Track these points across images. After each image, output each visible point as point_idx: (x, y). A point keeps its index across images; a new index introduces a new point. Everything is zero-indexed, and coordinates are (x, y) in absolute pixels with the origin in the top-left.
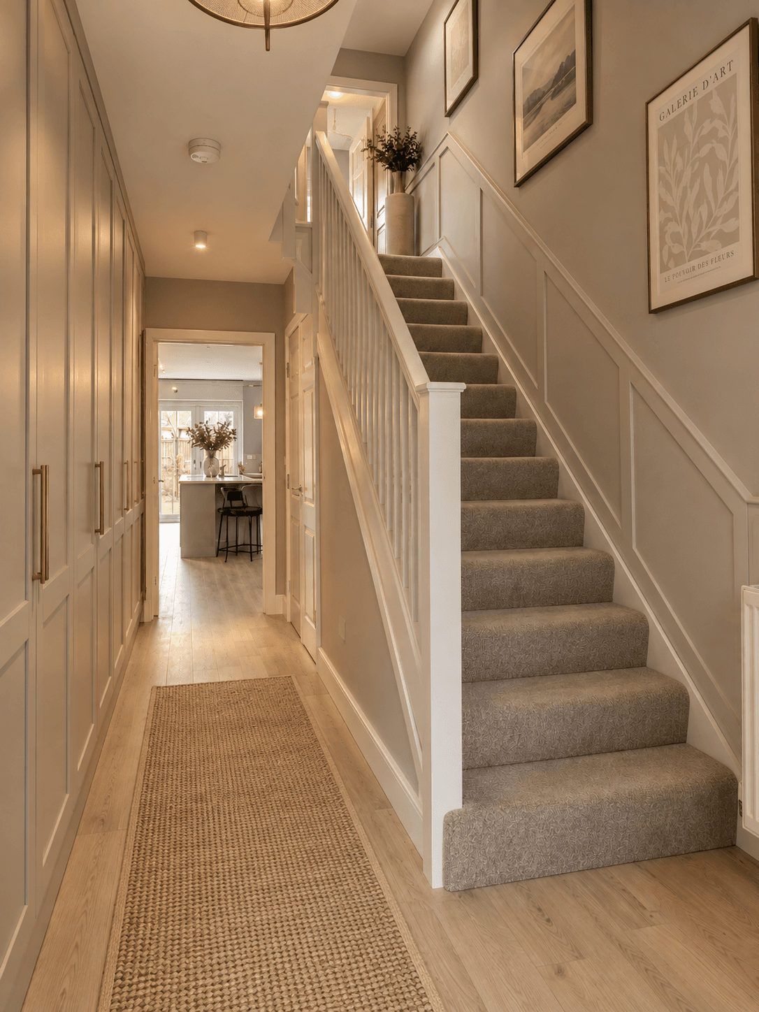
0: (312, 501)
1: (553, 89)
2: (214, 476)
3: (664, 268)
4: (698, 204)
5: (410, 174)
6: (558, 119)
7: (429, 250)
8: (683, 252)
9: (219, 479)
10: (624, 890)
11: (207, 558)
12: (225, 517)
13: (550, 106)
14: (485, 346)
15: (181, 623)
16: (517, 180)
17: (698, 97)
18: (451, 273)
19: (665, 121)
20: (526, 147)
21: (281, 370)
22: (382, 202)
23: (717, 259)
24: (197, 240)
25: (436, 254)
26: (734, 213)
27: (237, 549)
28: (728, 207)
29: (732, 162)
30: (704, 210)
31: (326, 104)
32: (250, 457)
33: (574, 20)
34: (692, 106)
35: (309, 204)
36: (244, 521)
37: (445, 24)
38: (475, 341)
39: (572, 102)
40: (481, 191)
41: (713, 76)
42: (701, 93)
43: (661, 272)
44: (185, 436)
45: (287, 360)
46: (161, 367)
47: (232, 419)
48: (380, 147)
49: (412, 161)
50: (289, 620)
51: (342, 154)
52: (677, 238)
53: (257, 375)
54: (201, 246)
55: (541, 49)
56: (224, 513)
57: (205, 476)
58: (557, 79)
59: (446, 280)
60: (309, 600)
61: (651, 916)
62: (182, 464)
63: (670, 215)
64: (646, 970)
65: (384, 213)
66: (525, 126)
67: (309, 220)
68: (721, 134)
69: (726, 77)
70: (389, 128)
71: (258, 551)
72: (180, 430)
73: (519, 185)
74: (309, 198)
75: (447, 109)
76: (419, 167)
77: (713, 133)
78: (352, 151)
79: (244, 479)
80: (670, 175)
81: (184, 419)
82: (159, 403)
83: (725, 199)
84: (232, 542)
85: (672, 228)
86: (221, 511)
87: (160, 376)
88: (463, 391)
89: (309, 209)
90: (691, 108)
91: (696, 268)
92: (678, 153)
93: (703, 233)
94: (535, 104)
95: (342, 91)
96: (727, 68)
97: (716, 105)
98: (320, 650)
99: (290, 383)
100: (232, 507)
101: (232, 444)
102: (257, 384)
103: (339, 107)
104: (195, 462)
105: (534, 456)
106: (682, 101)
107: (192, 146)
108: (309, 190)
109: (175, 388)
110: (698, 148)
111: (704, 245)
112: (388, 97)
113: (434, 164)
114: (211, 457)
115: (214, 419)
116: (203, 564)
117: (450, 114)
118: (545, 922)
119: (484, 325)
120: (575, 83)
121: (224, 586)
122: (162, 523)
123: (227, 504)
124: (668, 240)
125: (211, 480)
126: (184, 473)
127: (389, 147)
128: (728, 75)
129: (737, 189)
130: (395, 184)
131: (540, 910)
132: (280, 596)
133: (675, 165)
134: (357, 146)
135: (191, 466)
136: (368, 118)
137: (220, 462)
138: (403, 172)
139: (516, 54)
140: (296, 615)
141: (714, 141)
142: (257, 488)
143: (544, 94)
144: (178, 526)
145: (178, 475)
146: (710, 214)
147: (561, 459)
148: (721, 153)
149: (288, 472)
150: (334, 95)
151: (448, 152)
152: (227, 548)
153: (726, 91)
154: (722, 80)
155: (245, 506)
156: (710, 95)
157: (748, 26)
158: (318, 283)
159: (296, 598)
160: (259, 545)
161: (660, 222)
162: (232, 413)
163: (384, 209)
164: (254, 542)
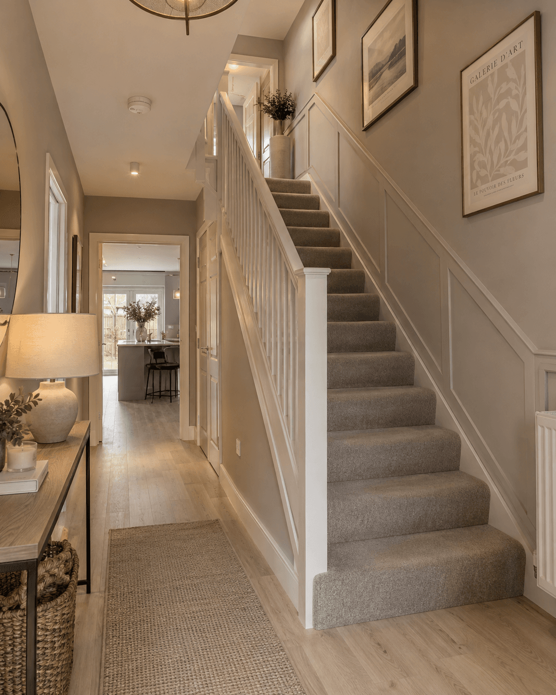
0: (216, 357)
1: (390, 62)
2: (143, 341)
3: (474, 186)
4: (497, 142)
5: (287, 122)
6: (393, 83)
7: (301, 175)
8: (487, 175)
9: (147, 343)
10: (440, 630)
11: (137, 401)
12: (151, 371)
13: (387, 74)
14: (342, 243)
15: (119, 447)
16: (365, 125)
17: (497, 68)
18: (316, 191)
19: (474, 84)
20: (371, 102)
21: (194, 263)
22: (267, 141)
23: (512, 180)
24: (131, 170)
25: (307, 178)
26: (524, 147)
27: (160, 393)
28: (520, 143)
29: (522, 113)
30: (502, 145)
31: (227, 73)
32: (170, 327)
33: (404, 14)
34: (494, 73)
35: (215, 144)
36: (165, 374)
37: (313, 18)
38: (334, 239)
39: (403, 72)
40: (339, 133)
41: (509, 52)
42: (499, 64)
43: (471, 189)
44: (122, 312)
45: (198, 256)
46: (104, 262)
47: (157, 300)
48: (266, 103)
49: (289, 113)
50: (198, 444)
51: (239, 108)
52: (483, 165)
53: (175, 267)
54: (135, 173)
55: (381, 35)
56: (151, 368)
57: (136, 341)
58: (393, 55)
59: (313, 196)
60: (214, 429)
61: (460, 648)
62: (119, 333)
63: (477, 149)
64: (455, 685)
65: (269, 149)
66: (370, 88)
67: (215, 154)
68: (514, 92)
69: (517, 53)
70: (272, 90)
71: (176, 395)
72: (118, 308)
73: (367, 129)
74: (215, 140)
75: (315, 76)
76: (293, 117)
77: (508, 92)
78: (246, 105)
79: (165, 342)
80: (477, 120)
81: (122, 300)
82: (103, 288)
83: (518, 137)
84: (157, 388)
85: (480, 157)
86: (149, 366)
87: (104, 268)
88: (329, 274)
89: (215, 148)
90: (492, 75)
91: (497, 186)
92: (484, 106)
93: (502, 161)
94: (377, 73)
95: (238, 64)
96: (518, 46)
97: (511, 73)
98: (222, 466)
99: (200, 273)
100: (157, 364)
101: (156, 317)
102: (175, 274)
103: (236, 76)
104: (129, 331)
105: (378, 320)
106: (486, 70)
107: (129, 102)
108: (215, 133)
109: (114, 277)
110: (498, 102)
111: (502, 170)
112: (271, 68)
113: (304, 116)
114: (141, 326)
115: (143, 299)
116: (135, 405)
117: (316, 79)
118: (382, 652)
119: (341, 228)
120: (405, 59)
121: (151, 420)
122: (105, 375)
123: (154, 361)
124: (476, 167)
125: (141, 343)
126: (120, 339)
127: (273, 103)
128: (519, 51)
129: (526, 130)
130: (277, 129)
131: (379, 644)
132: (192, 428)
133: (481, 114)
134: (250, 102)
135: (126, 334)
136: (257, 84)
137: (148, 331)
138: (283, 121)
139: (363, 38)
140: (204, 441)
141: (509, 97)
142: (175, 350)
143: (383, 66)
144: (117, 377)
145: (116, 341)
146: (506, 149)
147: (397, 322)
148: (514, 106)
149: (198, 337)
150: (233, 67)
151: (315, 107)
152: (153, 393)
153: (518, 63)
154: (514, 55)
155: (166, 362)
156: (506, 66)
157: (533, 17)
158: (221, 199)
159: (204, 428)
160: (176, 391)
161: (471, 155)
162: (157, 295)
163: (269, 147)
164: (173, 388)
